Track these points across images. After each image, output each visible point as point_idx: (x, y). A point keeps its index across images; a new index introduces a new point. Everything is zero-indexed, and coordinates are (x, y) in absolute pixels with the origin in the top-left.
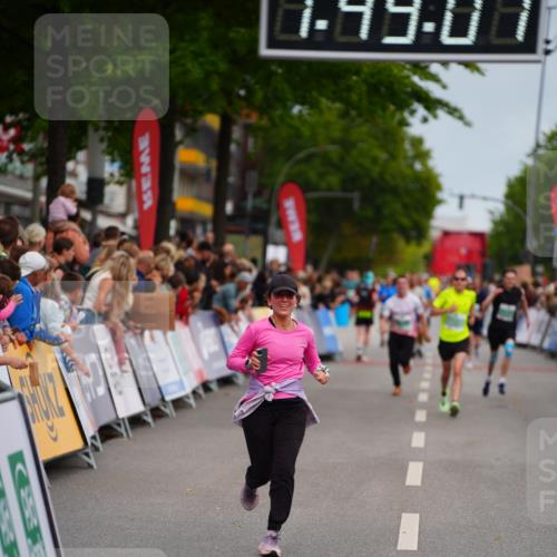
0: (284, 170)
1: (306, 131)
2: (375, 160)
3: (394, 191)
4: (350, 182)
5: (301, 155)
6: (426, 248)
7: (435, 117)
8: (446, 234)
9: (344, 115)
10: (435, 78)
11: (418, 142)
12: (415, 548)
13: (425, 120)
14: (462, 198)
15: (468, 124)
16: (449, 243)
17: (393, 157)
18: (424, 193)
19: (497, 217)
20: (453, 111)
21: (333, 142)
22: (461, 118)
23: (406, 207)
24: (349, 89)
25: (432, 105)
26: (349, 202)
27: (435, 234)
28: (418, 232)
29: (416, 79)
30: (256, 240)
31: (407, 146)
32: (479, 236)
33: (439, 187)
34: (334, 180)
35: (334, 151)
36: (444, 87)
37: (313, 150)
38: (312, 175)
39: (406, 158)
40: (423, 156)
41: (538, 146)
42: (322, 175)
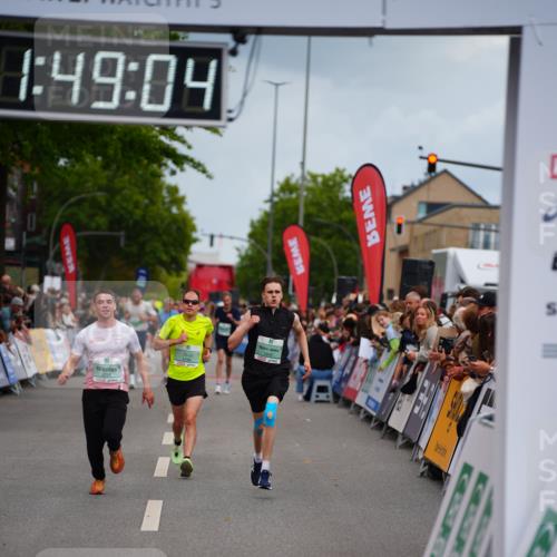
0: (59, 214)
1: (72, 180)
2: (137, 205)
3: (155, 231)
4: (116, 223)
5: (73, 200)
6: (184, 278)
7: (182, 170)
8: (200, 266)
9: (106, 166)
10: (181, 140)
11: (173, 190)
12: (156, 529)
13: (173, 173)
14: (212, 237)
15: (210, 177)
16: (202, 274)
17: (152, 202)
18: (180, 233)
19: (243, 253)
20: (197, 166)
21: (100, 189)
22: (204, 171)
23: (165, 245)
24: (106, 145)
25: (180, 160)
26: (117, 239)
27: (191, 267)
28: (177, 265)
29: (162, 138)
31: (165, 193)
32: (227, 268)
33: (194, 229)
34: (102, 220)
35: (101, 196)
36: (189, 147)
37: (83, 196)
38: (82, 216)
39: (164, 203)
40: (179, 201)
41: (273, 195)
42: (91, 217)
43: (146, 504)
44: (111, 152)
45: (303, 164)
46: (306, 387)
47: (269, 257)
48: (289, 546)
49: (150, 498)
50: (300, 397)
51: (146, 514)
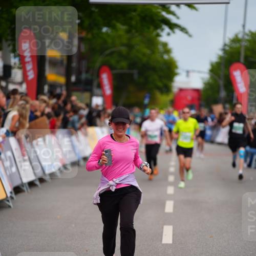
0: (99, 60)
1: (109, 41)
2: (144, 55)
3: (154, 69)
4: (132, 65)
5: (108, 52)
6: (171, 97)
7: (174, 32)
8: (181, 90)
9: (128, 31)
10: (173, 14)
11: (165, 45)
12: (171, 242)
13: (169, 34)
14: (188, 72)
15: (190, 36)
16: (182, 94)
17: (153, 52)
18: (169, 70)
19: (206, 81)
20: (183, 30)
21: (123, 45)
22: (187, 32)
23: (160, 77)
24: (131, 19)
25: (172, 26)
26: (132, 75)
27: (175, 90)
28: (167, 89)
29: (164, 14)
30: (87, 95)
31: (161, 48)
32: (197, 91)
33: (176, 67)
34: (124, 64)
35: (124, 49)
36: (178, 18)
37: (113, 49)
38: (113, 61)
40: (168, 51)
41: (225, 45)
42: (118, 62)
43: (163, 228)
44: (134, 23)
45: (244, 26)
46: (248, 160)
47: (221, 83)
48: (251, 253)
49: (165, 224)
50: (245, 165)
51: (164, 234)
